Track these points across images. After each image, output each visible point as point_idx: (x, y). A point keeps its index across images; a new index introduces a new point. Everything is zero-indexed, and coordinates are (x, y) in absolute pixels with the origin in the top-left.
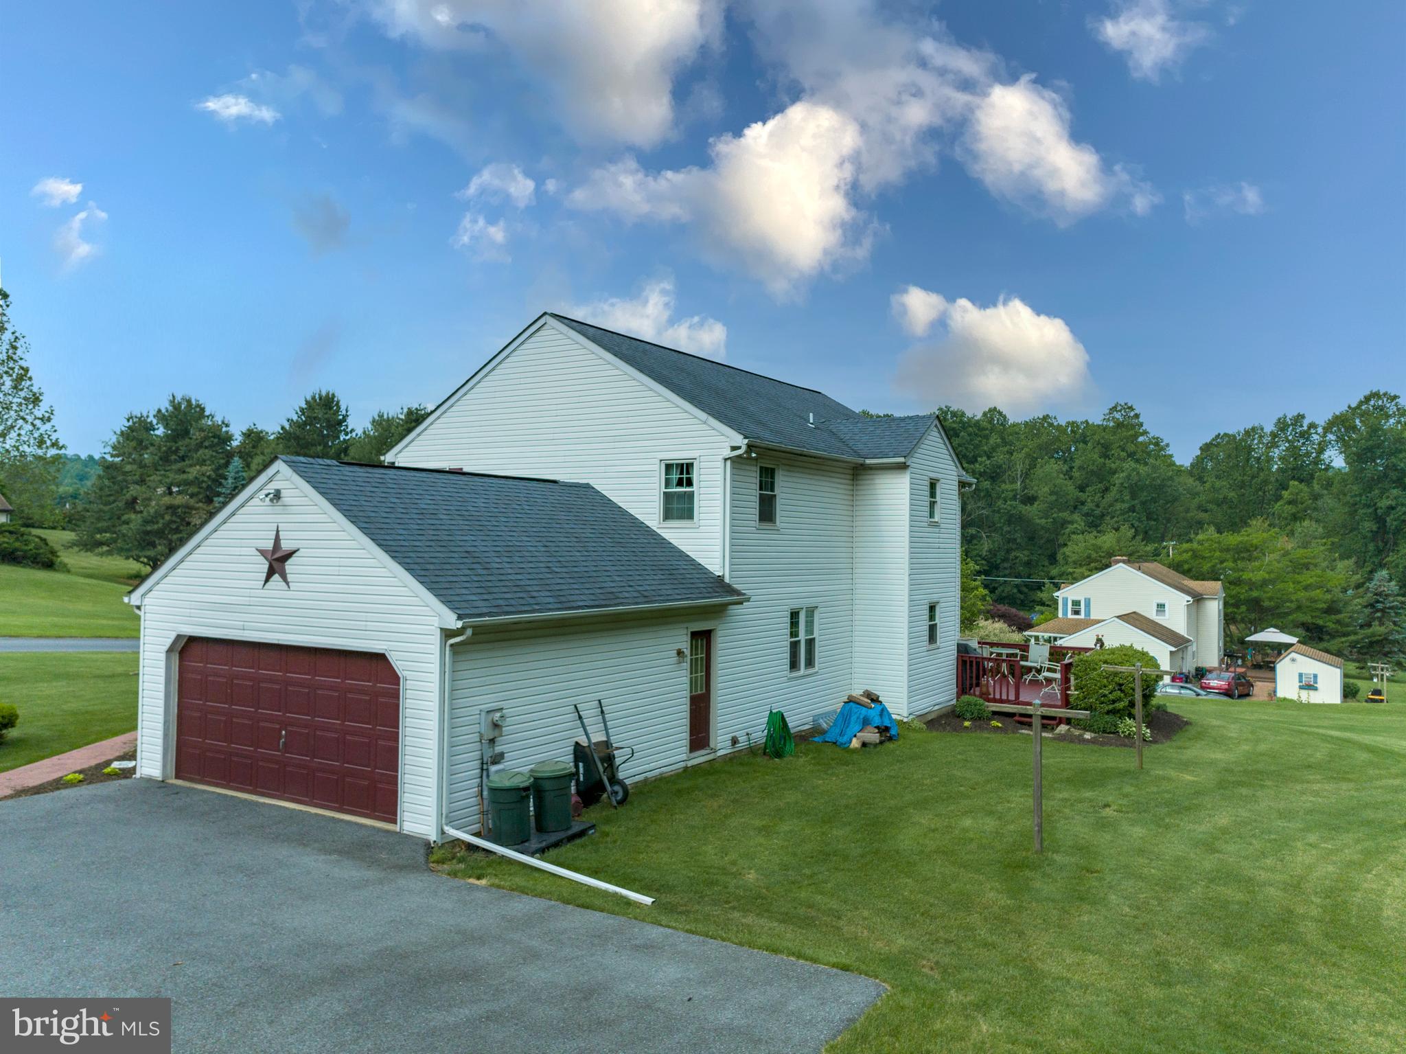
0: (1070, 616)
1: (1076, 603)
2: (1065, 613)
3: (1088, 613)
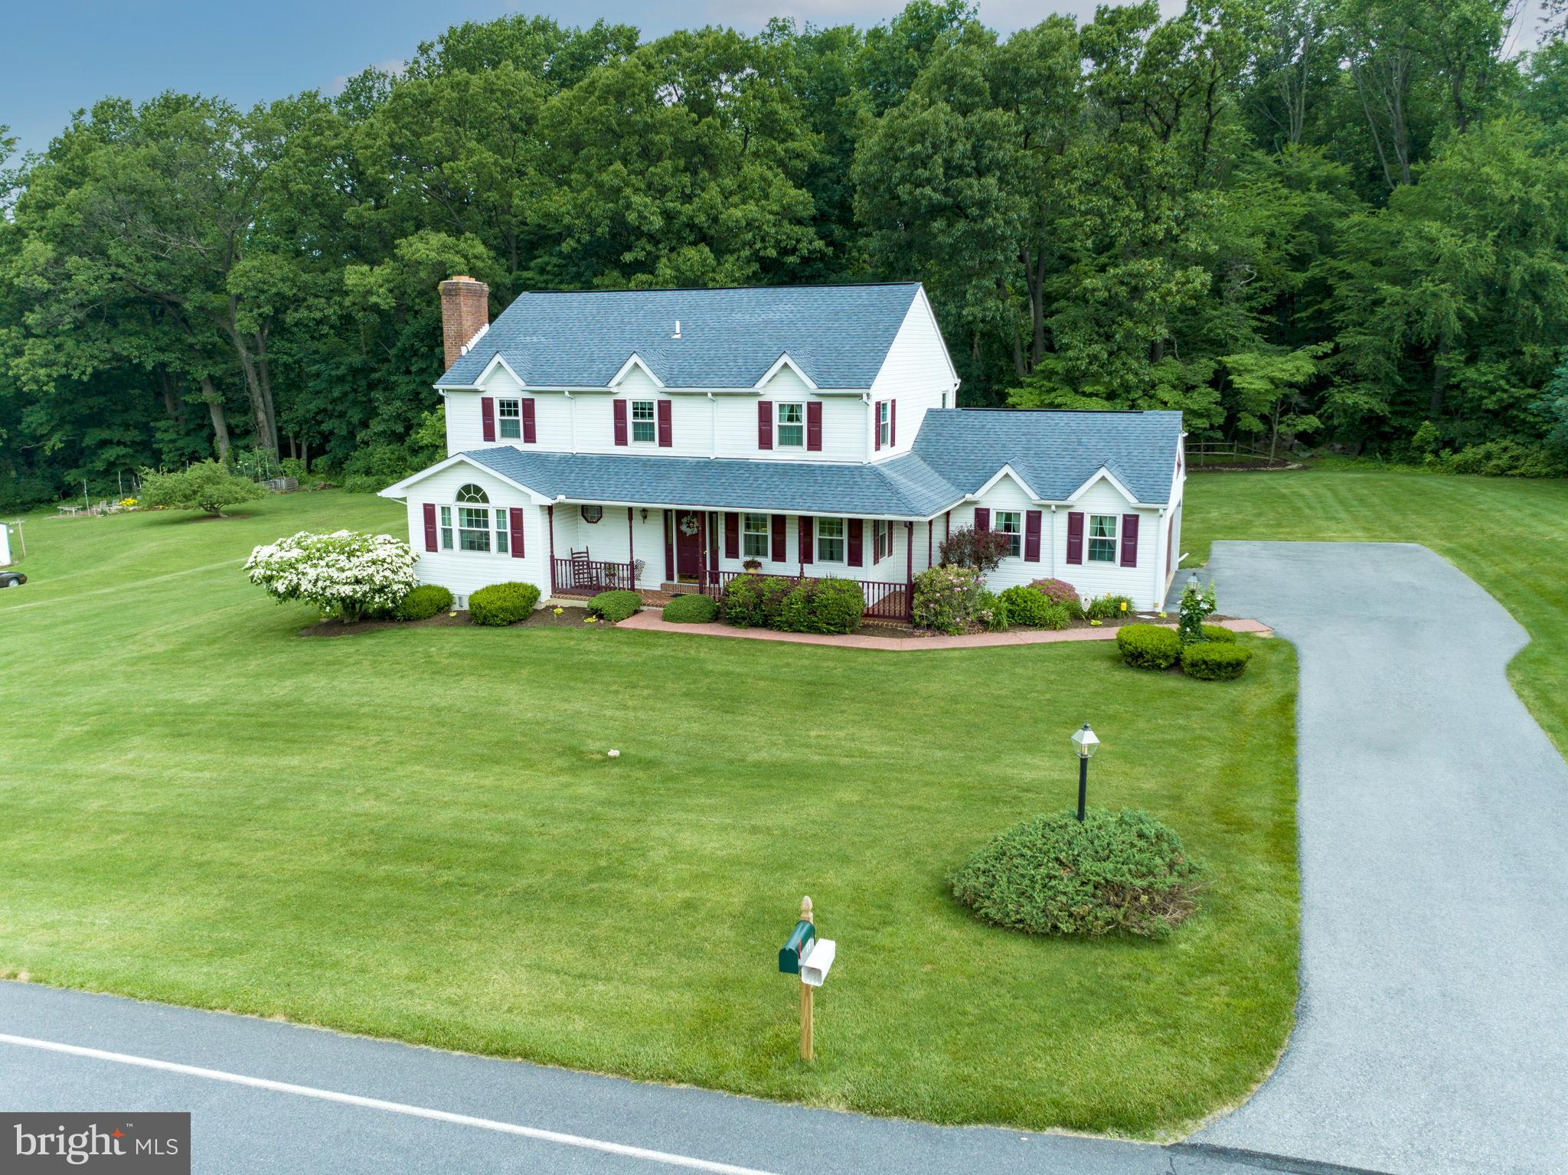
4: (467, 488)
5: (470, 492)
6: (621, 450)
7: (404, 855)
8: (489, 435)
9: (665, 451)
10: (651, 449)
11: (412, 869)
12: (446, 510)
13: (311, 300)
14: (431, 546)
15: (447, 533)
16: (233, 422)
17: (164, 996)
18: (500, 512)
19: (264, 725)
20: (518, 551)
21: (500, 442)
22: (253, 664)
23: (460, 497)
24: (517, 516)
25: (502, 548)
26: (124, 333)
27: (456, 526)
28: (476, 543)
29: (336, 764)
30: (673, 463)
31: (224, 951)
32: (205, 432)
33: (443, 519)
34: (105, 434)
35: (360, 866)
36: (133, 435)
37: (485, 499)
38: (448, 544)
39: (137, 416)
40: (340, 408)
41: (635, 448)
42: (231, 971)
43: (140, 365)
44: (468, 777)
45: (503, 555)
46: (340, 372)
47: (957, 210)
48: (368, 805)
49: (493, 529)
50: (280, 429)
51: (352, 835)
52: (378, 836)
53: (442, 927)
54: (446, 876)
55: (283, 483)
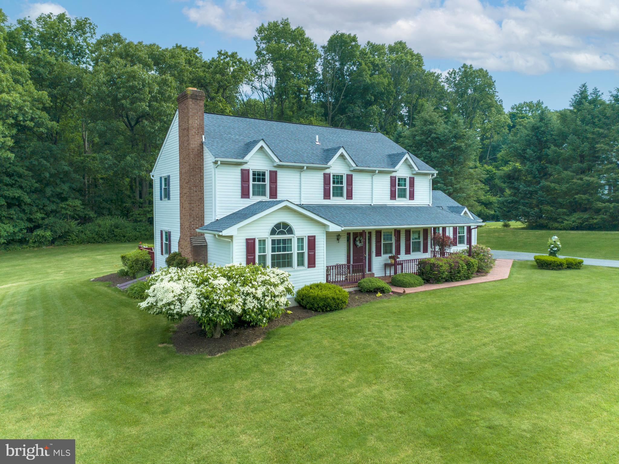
4: (278, 226)
5: (280, 228)
6: (327, 202)
8: (245, 194)
9: (348, 202)
10: (342, 201)
12: (263, 242)
15: (263, 258)
18: (301, 240)
20: (312, 264)
21: (253, 199)
23: (273, 232)
24: (312, 241)
25: (301, 263)
27: (269, 253)
28: (283, 262)
33: (260, 248)
37: (290, 231)
45: (301, 268)
49: (295, 251)
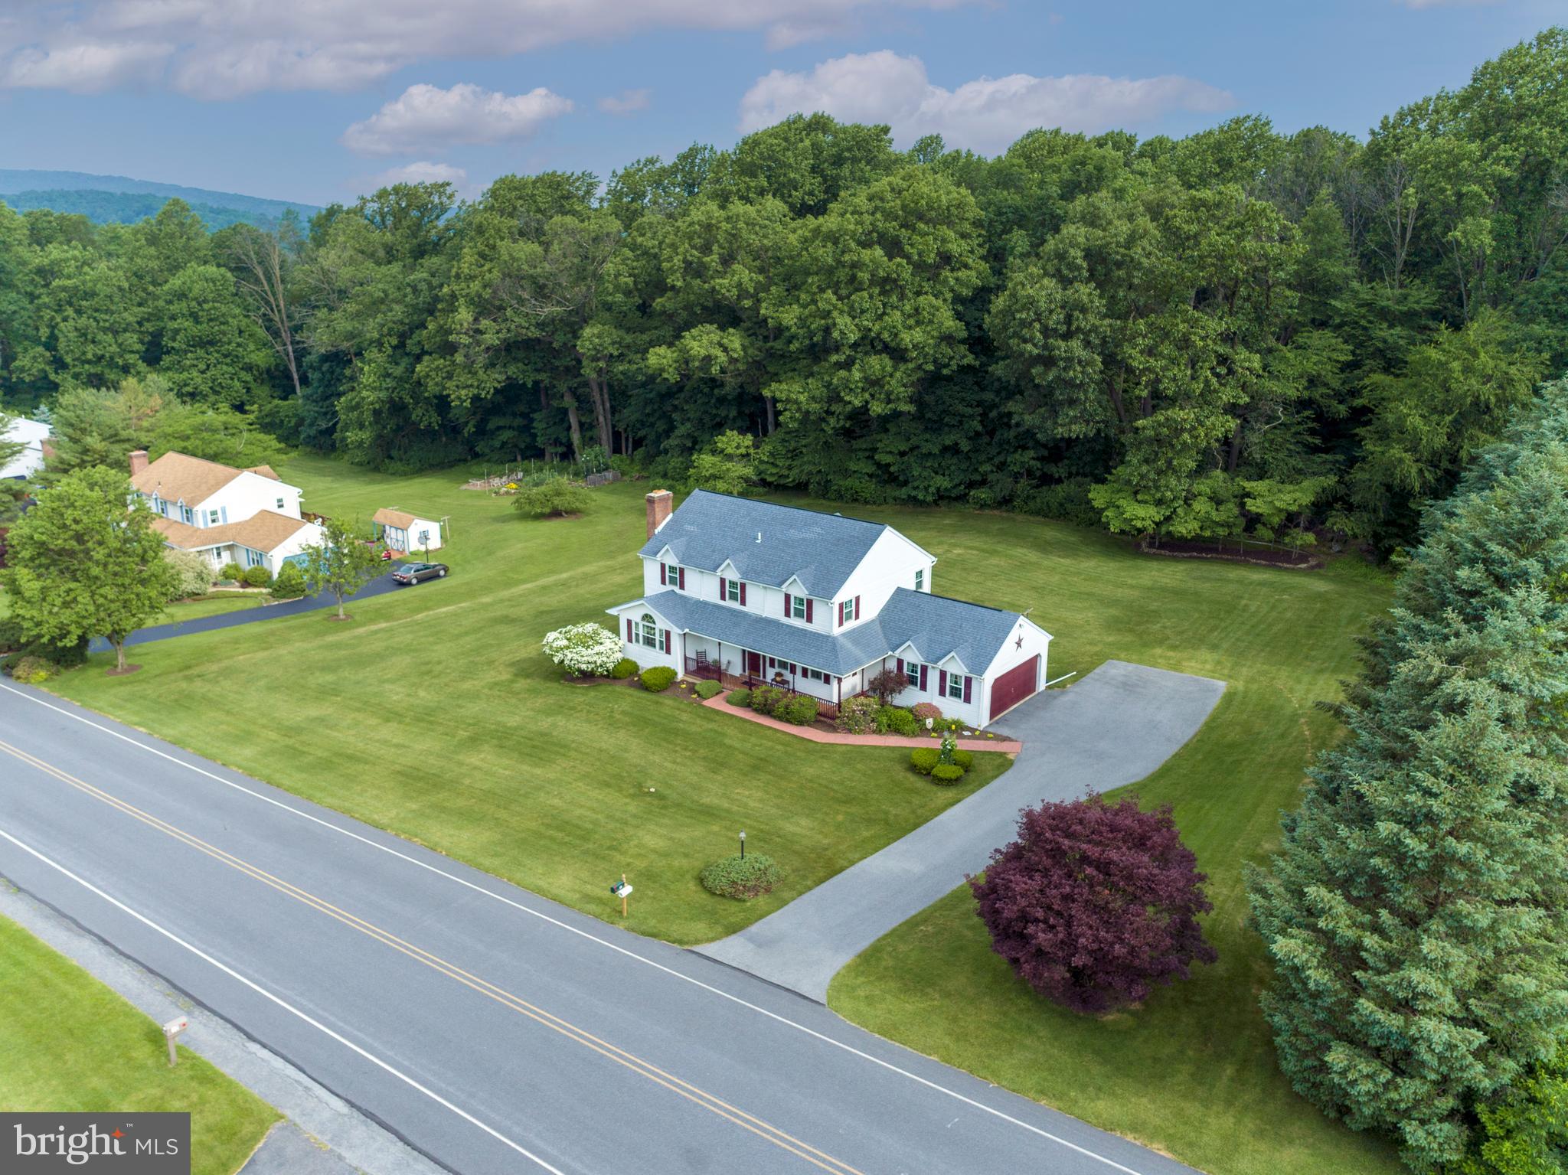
0: (211, 525)
1: (214, 513)
2: (206, 523)
3: (225, 519)
5: (647, 617)
6: (722, 603)
7: (559, 829)
8: (663, 582)
9: (742, 608)
10: (736, 605)
11: (560, 835)
12: (637, 624)
13: (632, 356)
14: (630, 640)
15: (637, 636)
16: (583, 419)
17: (479, 867)
18: (661, 631)
19: (534, 747)
20: (668, 651)
21: (669, 587)
22: (539, 702)
23: (643, 619)
24: (668, 634)
25: (661, 649)
26: (515, 359)
27: (641, 633)
28: (650, 642)
29: (552, 776)
30: (745, 615)
31: (496, 855)
32: (565, 425)
33: (636, 628)
34: (501, 423)
35: (543, 829)
36: (519, 421)
37: (654, 623)
38: (637, 641)
39: (522, 408)
40: (652, 420)
41: (729, 603)
42: (496, 862)
43: (524, 384)
44: (595, 794)
45: (662, 652)
46: (651, 396)
47: (1049, 361)
48: (556, 802)
49: (657, 638)
50: (614, 426)
51: (545, 815)
52: (554, 817)
53: (557, 859)
54: (567, 839)
55: (609, 475)
